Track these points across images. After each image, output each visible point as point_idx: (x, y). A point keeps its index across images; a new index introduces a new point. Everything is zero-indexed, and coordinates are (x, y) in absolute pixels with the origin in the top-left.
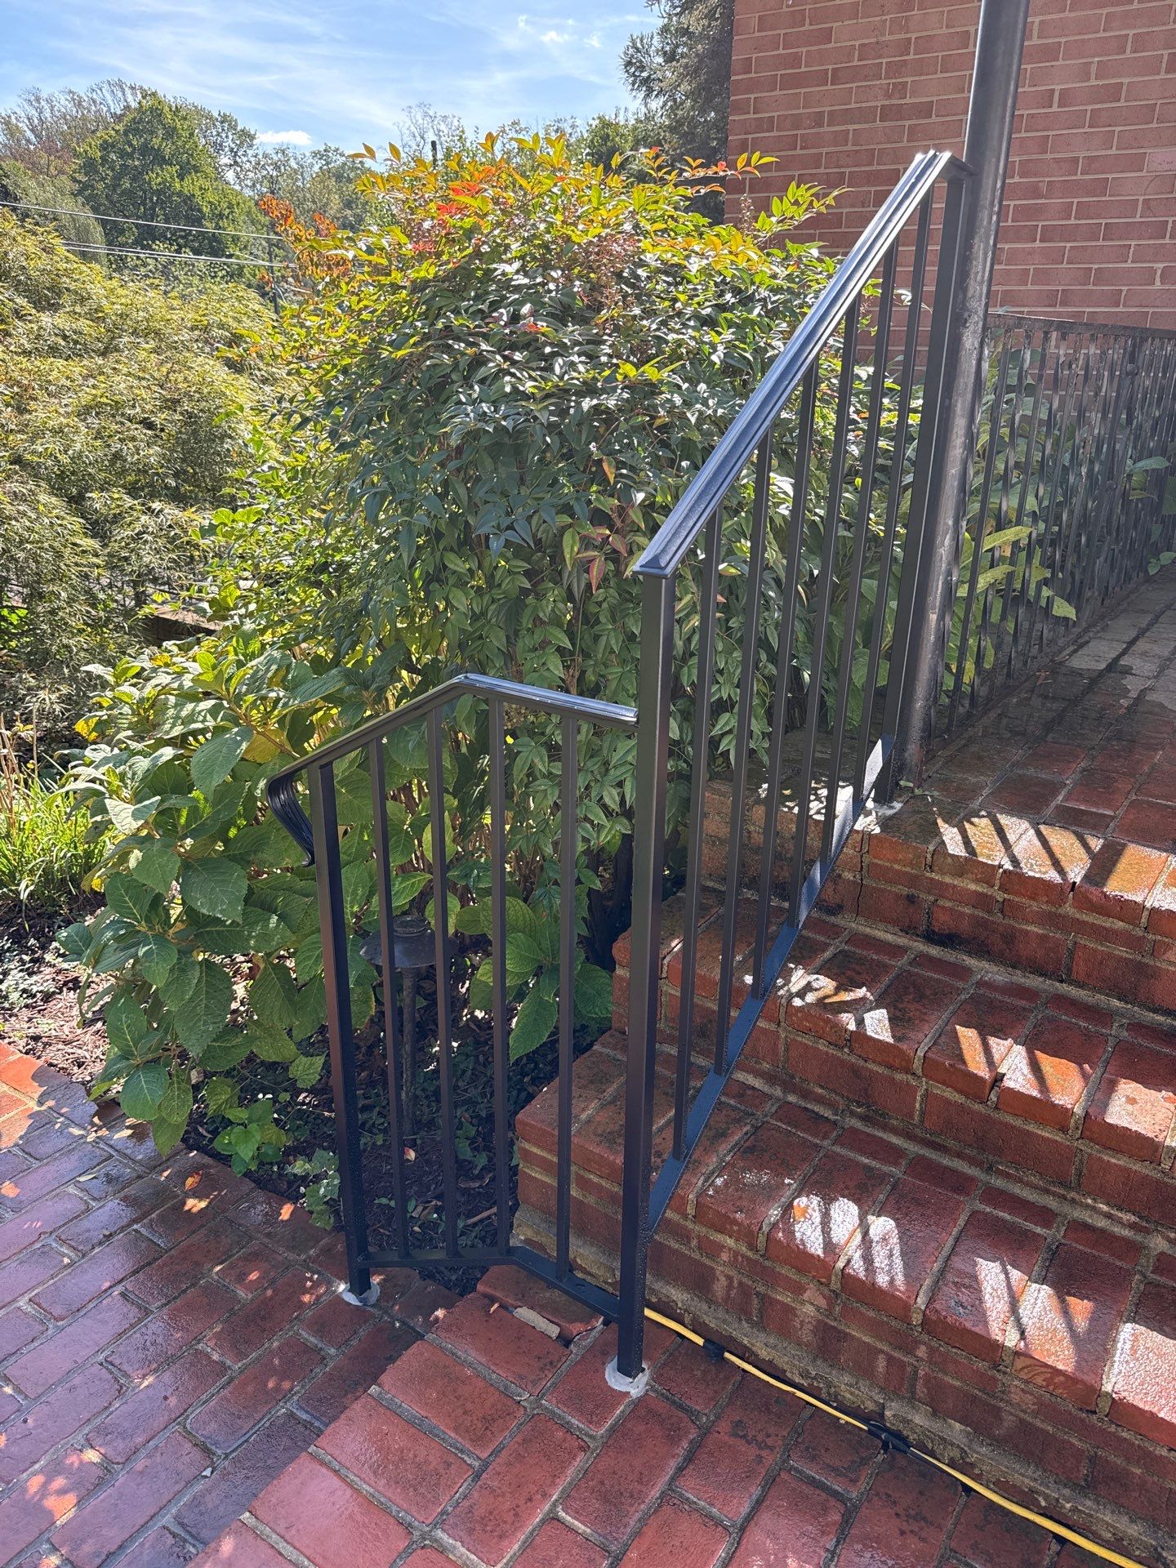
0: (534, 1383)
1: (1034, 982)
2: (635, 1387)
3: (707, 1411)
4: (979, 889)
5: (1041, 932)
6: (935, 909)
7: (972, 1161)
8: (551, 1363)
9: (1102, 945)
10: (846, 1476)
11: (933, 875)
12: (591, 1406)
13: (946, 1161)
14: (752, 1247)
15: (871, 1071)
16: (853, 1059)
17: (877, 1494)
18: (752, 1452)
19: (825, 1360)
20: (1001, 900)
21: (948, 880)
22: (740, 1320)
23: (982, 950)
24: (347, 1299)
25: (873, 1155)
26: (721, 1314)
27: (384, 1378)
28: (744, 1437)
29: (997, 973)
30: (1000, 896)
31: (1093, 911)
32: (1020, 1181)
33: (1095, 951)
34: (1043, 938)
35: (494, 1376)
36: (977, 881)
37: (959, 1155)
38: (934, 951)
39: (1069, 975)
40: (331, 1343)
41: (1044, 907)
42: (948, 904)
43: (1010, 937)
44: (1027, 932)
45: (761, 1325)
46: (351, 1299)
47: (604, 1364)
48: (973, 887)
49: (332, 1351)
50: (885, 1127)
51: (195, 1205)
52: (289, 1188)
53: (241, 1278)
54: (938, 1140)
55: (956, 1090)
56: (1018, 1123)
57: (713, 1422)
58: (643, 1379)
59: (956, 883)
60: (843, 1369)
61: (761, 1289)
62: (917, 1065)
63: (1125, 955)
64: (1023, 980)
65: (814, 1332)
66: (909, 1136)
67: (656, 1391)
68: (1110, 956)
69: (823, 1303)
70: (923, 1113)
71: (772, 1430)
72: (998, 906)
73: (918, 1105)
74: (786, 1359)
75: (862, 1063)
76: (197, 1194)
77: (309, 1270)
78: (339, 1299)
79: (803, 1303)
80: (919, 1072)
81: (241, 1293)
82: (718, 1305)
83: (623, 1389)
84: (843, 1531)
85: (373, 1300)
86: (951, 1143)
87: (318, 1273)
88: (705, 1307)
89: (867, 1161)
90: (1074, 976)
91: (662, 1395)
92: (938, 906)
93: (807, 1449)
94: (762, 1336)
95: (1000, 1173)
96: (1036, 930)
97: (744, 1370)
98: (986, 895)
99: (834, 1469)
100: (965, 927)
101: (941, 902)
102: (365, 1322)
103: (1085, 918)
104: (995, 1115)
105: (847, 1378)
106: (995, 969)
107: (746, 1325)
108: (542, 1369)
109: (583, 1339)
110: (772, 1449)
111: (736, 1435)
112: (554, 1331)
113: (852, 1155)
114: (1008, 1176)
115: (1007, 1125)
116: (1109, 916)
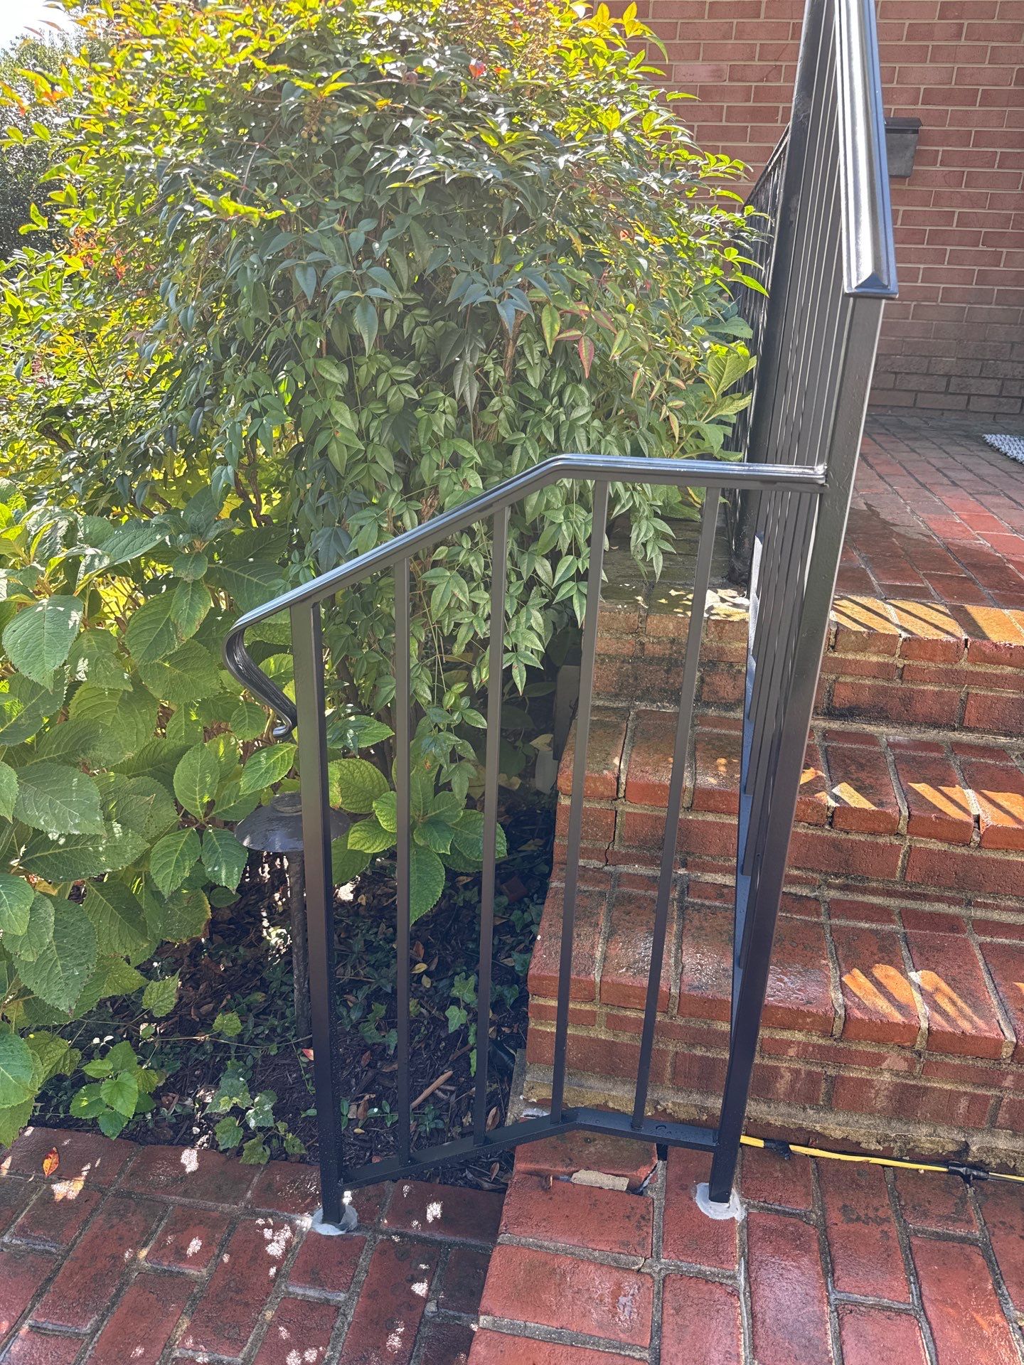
0: (641, 1244)
1: (931, 735)
2: (733, 1210)
3: (810, 1208)
4: (881, 660)
5: (937, 689)
6: (837, 685)
7: (952, 901)
8: (643, 1218)
9: (991, 691)
10: (961, 1220)
11: (836, 655)
12: (710, 1246)
13: (927, 907)
14: (827, 1034)
15: (853, 841)
16: (834, 834)
17: (995, 1226)
18: (875, 1231)
19: (900, 1120)
20: (901, 666)
21: (850, 656)
22: (804, 1109)
23: (880, 714)
24: (324, 1233)
25: (868, 919)
26: (783, 1109)
27: (486, 1303)
28: (858, 1219)
29: (896, 734)
30: (900, 663)
31: (985, 662)
32: (998, 907)
33: (986, 697)
34: (939, 694)
35: (597, 1254)
36: (878, 653)
37: (939, 899)
38: (835, 725)
39: (961, 724)
40: (335, 1287)
41: (941, 666)
42: (849, 679)
43: (908, 699)
44: (923, 692)
45: (830, 1106)
46: (329, 1230)
47: (691, 1199)
48: (874, 659)
49: (342, 1297)
50: (865, 891)
51: (67, 1190)
52: (176, 1133)
53: (180, 1252)
54: (918, 890)
55: (941, 840)
56: (998, 856)
57: (823, 1216)
58: (735, 1198)
59: (858, 658)
60: (919, 1123)
61: (831, 1072)
62: (902, 826)
63: (1011, 695)
64: (919, 736)
65: (889, 1098)
66: (889, 894)
67: (754, 1206)
68: (999, 699)
69: (903, 1066)
70: (904, 869)
71: (875, 1203)
72: (898, 672)
73: (900, 863)
74: (863, 1131)
75: (843, 836)
76: (64, 1174)
77: (259, 1215)
78: (313, 1236)
79: (881, 1072)
80: (904, 831)
81: (192, 1271)
82: (778, 1101)
83: (727, 1217)
84: (993, 1270)
85: (354, 1223)
86: (931, 890)
87: (271, 1216)
88: (764, 1108)
89: (867, 926)
90: (966, 724)
91: (762, 1208)
92: (840, 683)
93: (914, 1207)
94: (830, 1117)
95: (978, 905)
96: (932, 688)
97: (812, 1157)
98: (887, 665)
99: (948, 1218)
100: (865, 697)
101: (842, 679)
102: (361, 1249)
103: (978, 669)
104: (977, 854)
105: (925, 1130)
106: (894, 731)
107: (811, 1112)
108: (639, 1228)
109: (653, 1180)
110: (887, 1220)
111: (851, 1221)
112: (622, 1184)
113: (852, 923)
114: (986, 906)
115: (987, 860)
116: (999, 664)
